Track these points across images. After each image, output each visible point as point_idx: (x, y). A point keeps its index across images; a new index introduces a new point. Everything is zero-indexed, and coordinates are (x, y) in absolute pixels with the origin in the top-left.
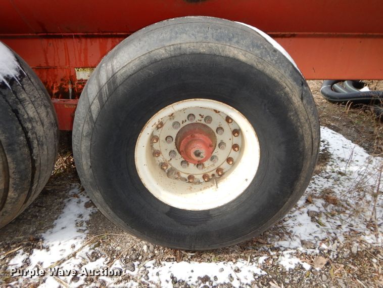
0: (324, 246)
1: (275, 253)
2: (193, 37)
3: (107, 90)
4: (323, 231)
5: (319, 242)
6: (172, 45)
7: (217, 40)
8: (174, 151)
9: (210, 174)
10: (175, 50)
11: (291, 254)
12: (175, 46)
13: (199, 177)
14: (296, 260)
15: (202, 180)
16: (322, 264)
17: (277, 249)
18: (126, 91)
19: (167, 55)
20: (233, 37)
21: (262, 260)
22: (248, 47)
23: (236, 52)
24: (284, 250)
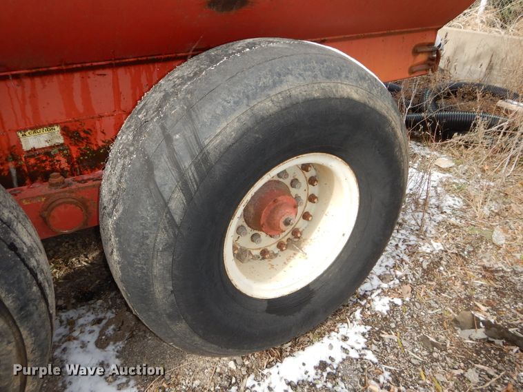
0: (399, 273)
1: (365, 301)
2: (301, 78)
3: (195, 174)
4: (388, 258)
5: (392, 270)
6: (279, 93)
7: (327, 78)
8: (242, 226)
9: (285, 240)
10: (284, 99)
11: (379, 295)
12: (283, 95)
13: (273, 248)
14: (386, 300)
15: (277, 251)
16: (408, 293)
17: (364, 296)
18: (225, 170)
19: (276, 109)
20: (341, 71)
21: (358, 314)
22: (356, 80)
23: (349, 90)
24: (371, 294)
